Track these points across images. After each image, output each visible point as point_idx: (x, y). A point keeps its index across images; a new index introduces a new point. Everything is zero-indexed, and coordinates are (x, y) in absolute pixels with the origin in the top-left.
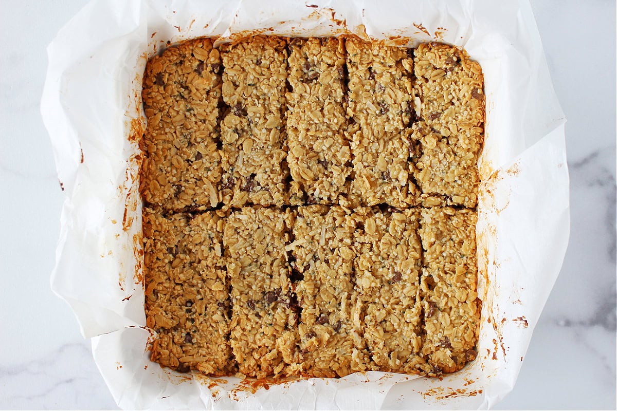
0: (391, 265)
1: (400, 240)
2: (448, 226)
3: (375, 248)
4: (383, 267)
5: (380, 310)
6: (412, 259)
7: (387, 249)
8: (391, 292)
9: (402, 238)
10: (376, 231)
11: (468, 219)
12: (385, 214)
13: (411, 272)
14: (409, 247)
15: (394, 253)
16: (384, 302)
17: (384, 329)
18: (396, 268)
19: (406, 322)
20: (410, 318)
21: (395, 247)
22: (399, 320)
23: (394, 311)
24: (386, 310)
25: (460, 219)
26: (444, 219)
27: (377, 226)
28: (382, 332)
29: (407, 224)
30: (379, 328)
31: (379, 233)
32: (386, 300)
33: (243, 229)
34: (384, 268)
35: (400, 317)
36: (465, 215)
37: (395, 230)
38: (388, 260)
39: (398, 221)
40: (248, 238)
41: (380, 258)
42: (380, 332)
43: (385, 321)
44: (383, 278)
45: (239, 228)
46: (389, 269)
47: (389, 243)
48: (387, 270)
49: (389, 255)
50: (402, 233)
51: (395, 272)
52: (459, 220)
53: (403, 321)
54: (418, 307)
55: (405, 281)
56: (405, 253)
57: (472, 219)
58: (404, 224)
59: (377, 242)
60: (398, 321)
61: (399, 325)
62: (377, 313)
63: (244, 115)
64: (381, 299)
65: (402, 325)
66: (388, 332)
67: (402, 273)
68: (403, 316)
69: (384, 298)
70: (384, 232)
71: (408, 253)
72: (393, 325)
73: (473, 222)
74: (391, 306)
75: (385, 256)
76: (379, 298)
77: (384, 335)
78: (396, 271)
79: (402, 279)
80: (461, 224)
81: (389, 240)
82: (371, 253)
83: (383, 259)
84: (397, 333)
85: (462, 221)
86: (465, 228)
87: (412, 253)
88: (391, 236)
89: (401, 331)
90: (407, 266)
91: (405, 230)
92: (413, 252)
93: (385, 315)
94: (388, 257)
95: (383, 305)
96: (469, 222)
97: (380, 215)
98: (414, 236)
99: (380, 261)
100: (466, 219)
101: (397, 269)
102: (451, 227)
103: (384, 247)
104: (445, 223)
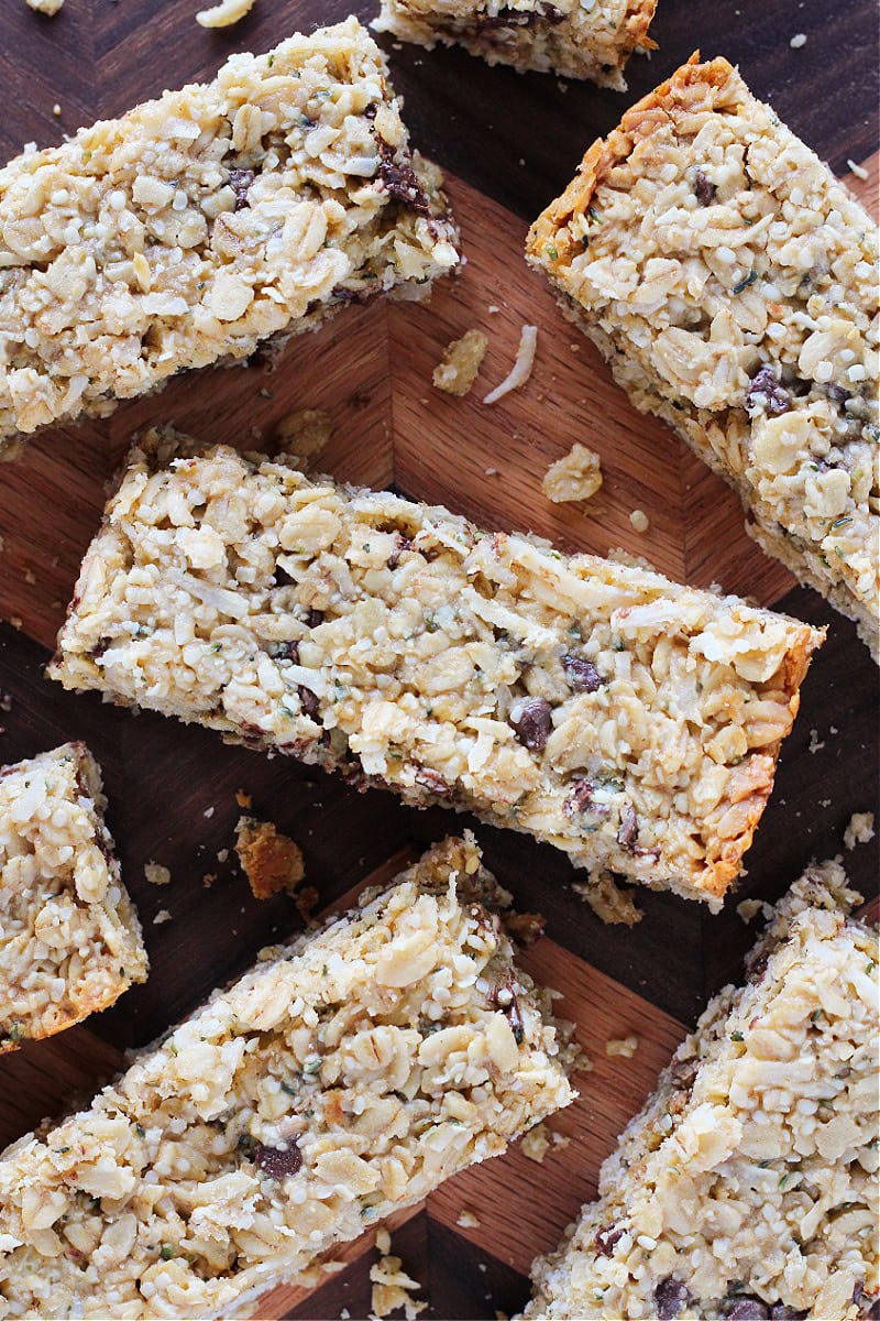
0: (309, 1114)
1: (420, 1095)
2: (26, 893)
3: (337, 1023)
4: (285, 1088)
5: (126, 1163)
6: (377, 1177)
7: (359, 1067)
8: (214, 1166)
9: (430, 1099)
10: (403, 990)
11: (84, 961)
12: (484, 987)
13: (324, 1201)
14: (412, 1141)
15: (359, 1101)
16: (162, 1166)
17: (65, 1217)
18: (310, 1135)
19: (138, 1283)
20: (157, 1291)
21: (383, 1089)
22: (130, 1256)
23: (151, 1218)
24: (137, 1187)
25: (74, 928)
26: (51, 869)
27: (421, 984)
28: (48, 1217)
29: (489, 1086)
30: (58, 1198)
31: (402, 1003)
32: (173, 1167)
33: (840, 1033)
34: (285, 1097)
35: (142, 1254)
36: (98, 946)
37: (446, 1057)
38: (323, 1090)
39: (485, 1050)
40: (833, 1072)
41: (312, 1060)
42: (46, 1210)
43: (97, 1207)
44: (246, 1113)
45: (832, 1019)
46: (291, 1112)
47: (385, 1063)
48: (285, 1108)
49: (339, 1085)
50: (446, 1089)
51: (292, 1143)
52: (65, 929)
53: (135, 1270)
54: (214, 1296)
55: (284, 1198)
56: (384, 1140)
57: (90, 976)
58: (484, 1075)
59: (364, 1015)
60: (124, 1254)
61: (113, 1267)
62: (108, 1164)
63: (799, 395)
64: (170, 1146)
65: (116, 1276)
66: (63, 1238)
67: (303, 1169)
68: (152, 1261)
69: (177, 1155)
70: (414, 1020)
71: (388, 1152)
72: (99, 1244)
73: (81, 983)
74: (163, 1197)
75: (330, 1076)
76: (171, 1137)
77: (42, 1232)
78: (298, 1144)
79: (282, 1182)
80: (53, 940)
81: (395, 1057)
82: (311, 1017)
83: (316, 1073)
84: (78, 1271)
85: (67, 942)
86: (48, 961)
87: (397, 1165)
88: (416, 1054)
89: (95, 1285)
90: (343, 1172)
91: (466, 1092)
92: (405, 1165)
93: (116, 1195)
94: (332, 1087)
95: (149, 1166)
96: (74, 970)
97: (468, 973)
98: (461, 1134)
99: (301, 1066)
100: (84, 952)
101: (311, 1145)
102: (31, 908)
103: (361, 1053)
104: (38, 880)
